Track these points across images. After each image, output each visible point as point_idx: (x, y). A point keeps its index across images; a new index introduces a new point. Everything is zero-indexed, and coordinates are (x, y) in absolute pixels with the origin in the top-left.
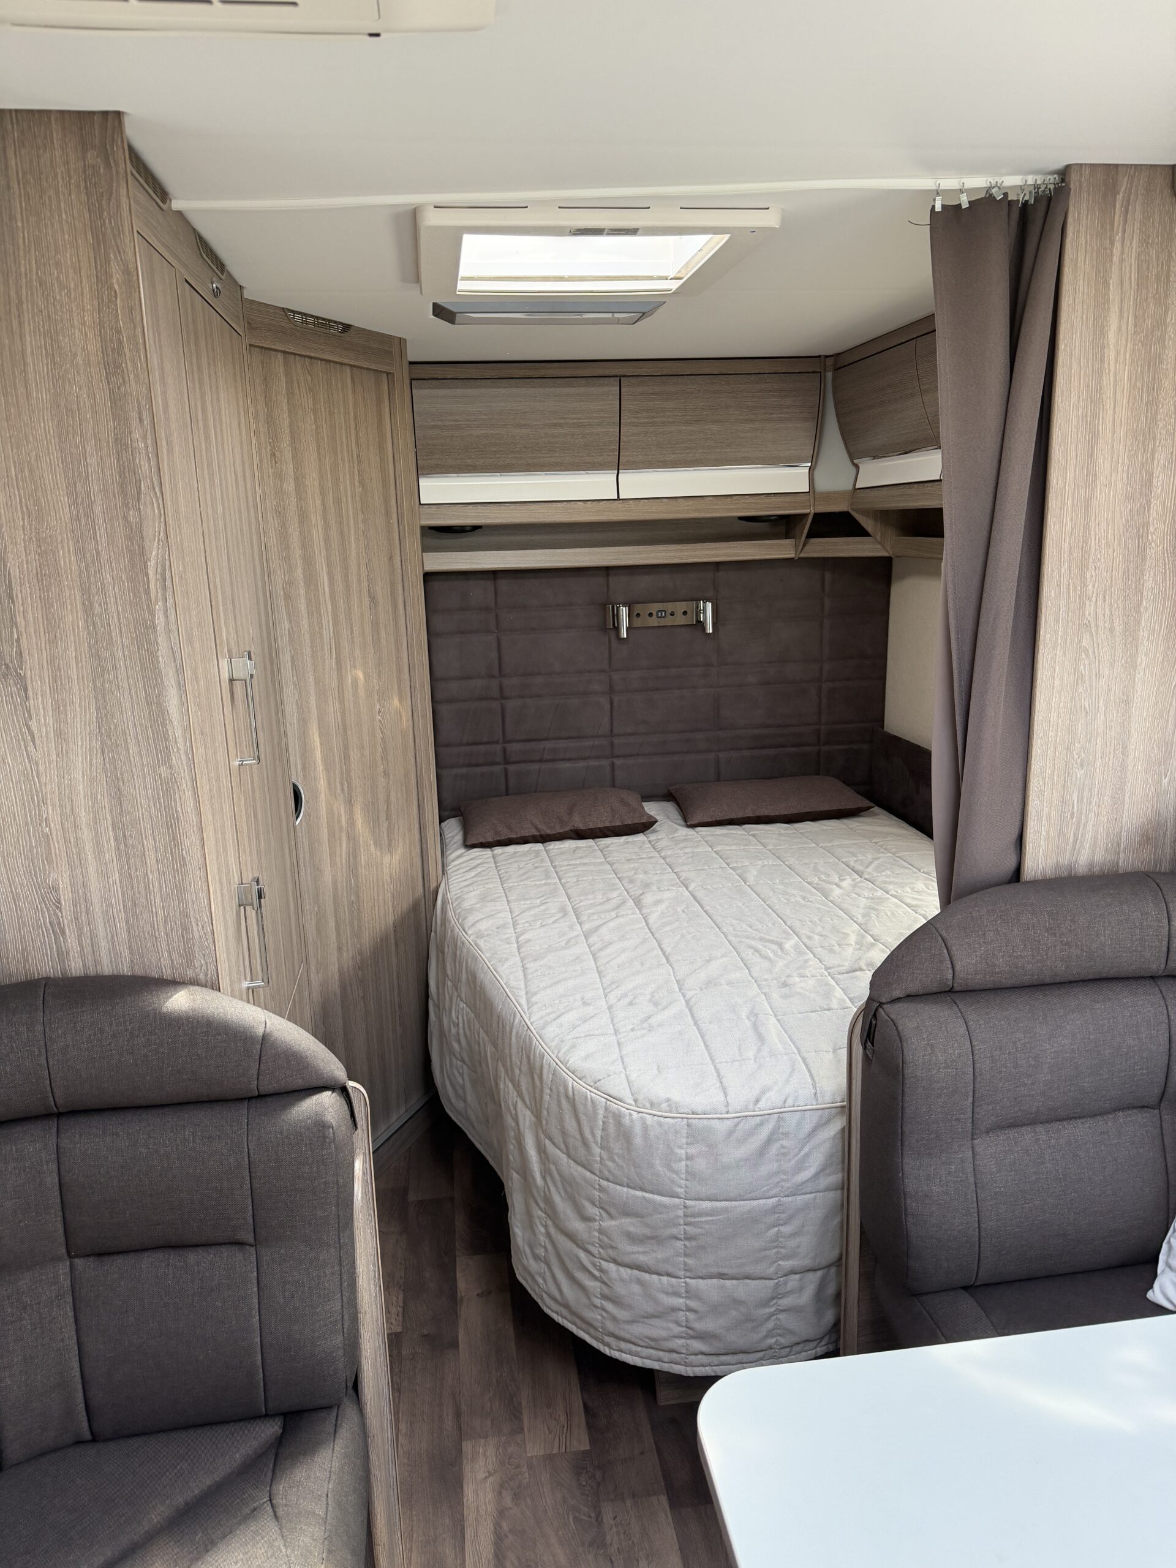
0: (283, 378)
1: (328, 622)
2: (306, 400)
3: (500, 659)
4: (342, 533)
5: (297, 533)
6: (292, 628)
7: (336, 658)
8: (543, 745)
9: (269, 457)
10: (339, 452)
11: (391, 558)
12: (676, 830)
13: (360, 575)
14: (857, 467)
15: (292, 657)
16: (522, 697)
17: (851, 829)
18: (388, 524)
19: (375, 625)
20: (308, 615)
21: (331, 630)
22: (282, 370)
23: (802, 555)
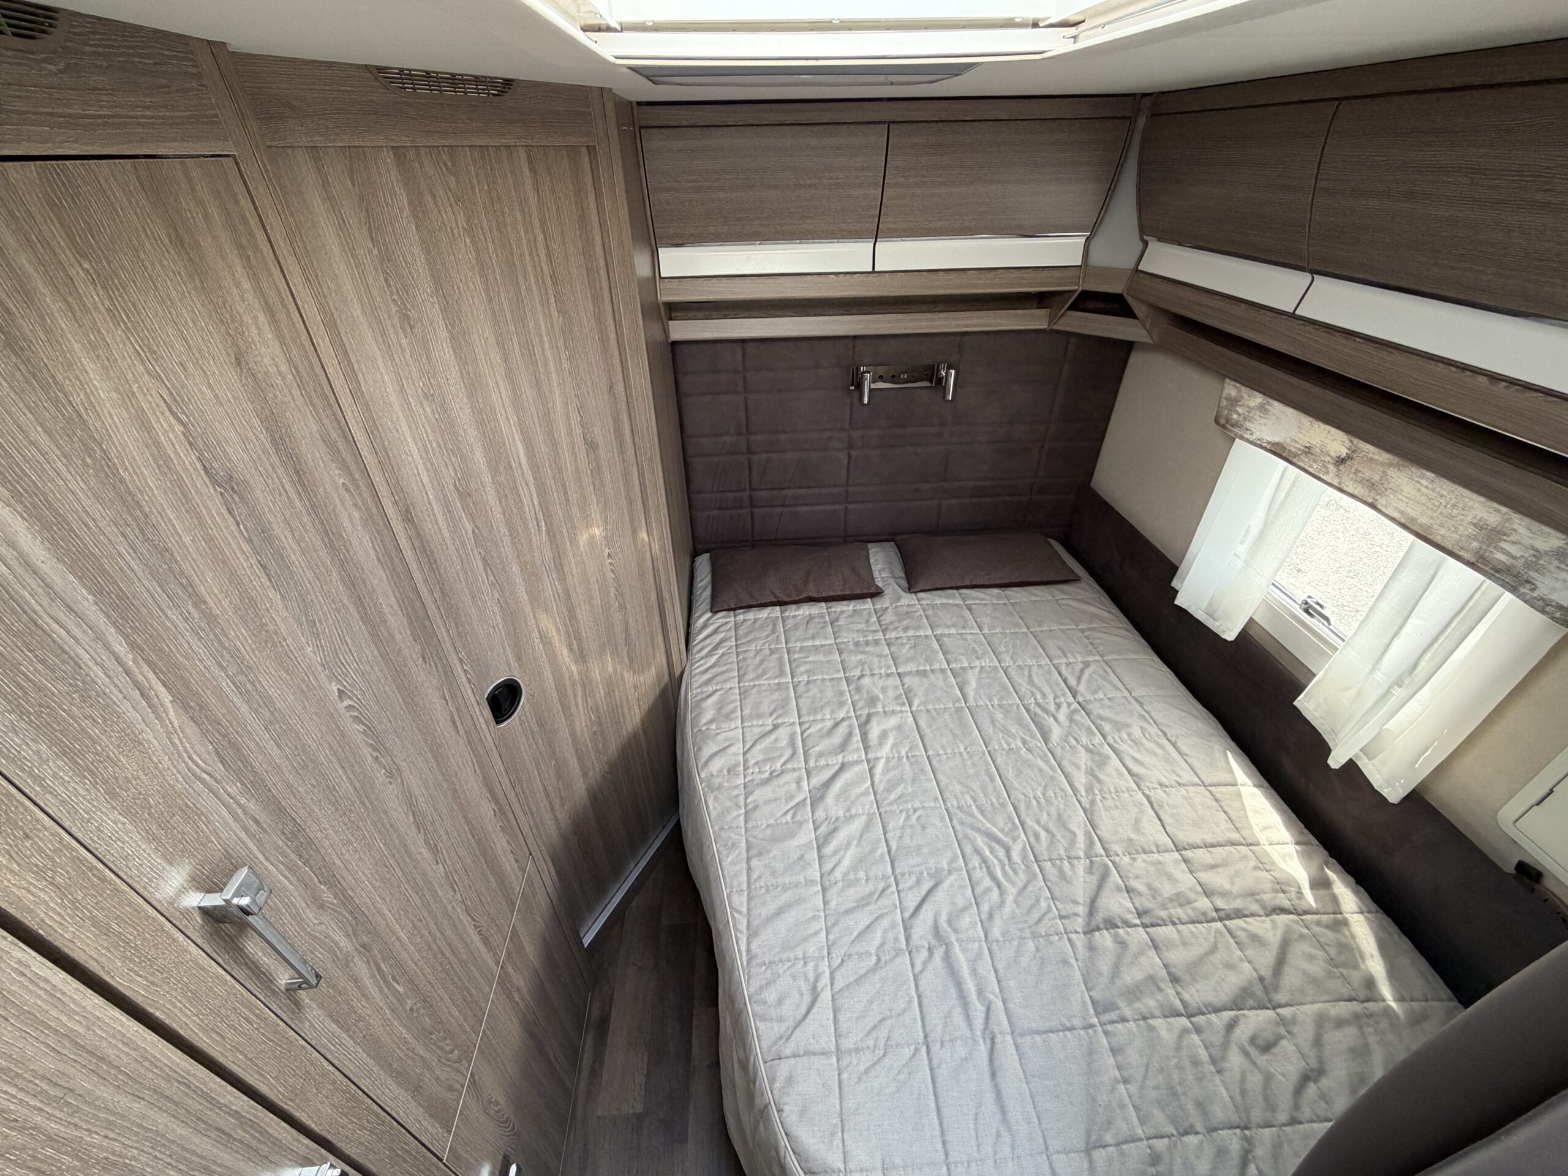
0: (400, 190)
1: (531, 496)
2: (452, 217)
3: (747, 418)
4: (538, 385)
5: (468, 411)
6: (477, 527)
7: (547, 530)
8: (784, 492)
9: (396, 321)
10: (520, 278)
11: (611, 387)
12: (899, 598)
13: (570, 425)
14: (1146, 244)
15: (484, 560)
16: (767, 452)
17: (1057, 601)
18: (605, 350)
19: (597, 470)
20: (501, 502)
21: (536, 503)
22: (394, 175)
23: (1055, 327)
